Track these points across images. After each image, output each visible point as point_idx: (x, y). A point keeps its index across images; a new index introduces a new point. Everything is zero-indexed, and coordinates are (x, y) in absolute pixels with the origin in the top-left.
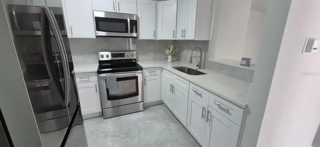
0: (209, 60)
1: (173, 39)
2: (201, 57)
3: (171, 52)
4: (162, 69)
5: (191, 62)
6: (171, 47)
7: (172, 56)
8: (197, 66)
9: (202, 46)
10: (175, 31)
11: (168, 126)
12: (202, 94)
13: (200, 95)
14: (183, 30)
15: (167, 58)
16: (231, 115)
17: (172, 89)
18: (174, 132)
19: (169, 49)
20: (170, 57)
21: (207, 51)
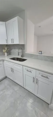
0: (26, 53)
1: (6, 44)
2: (22, 52)
3: (6, 51)
4: (3, 60)
5: (19, 55)
6: (6, 48)
7: (7, 52)
8: (21, 56)
9: (22, 47)
10: (7, 39)
11: (14, 90)
12: (31, 71)
13: (31, 72)
14: (12, 39)
15: (5, 54)
16: (49, 79)
17: (12, 70)
18: (18, 92)
19: (5, 49)
20: (6, 53)
21: (24, 49)
